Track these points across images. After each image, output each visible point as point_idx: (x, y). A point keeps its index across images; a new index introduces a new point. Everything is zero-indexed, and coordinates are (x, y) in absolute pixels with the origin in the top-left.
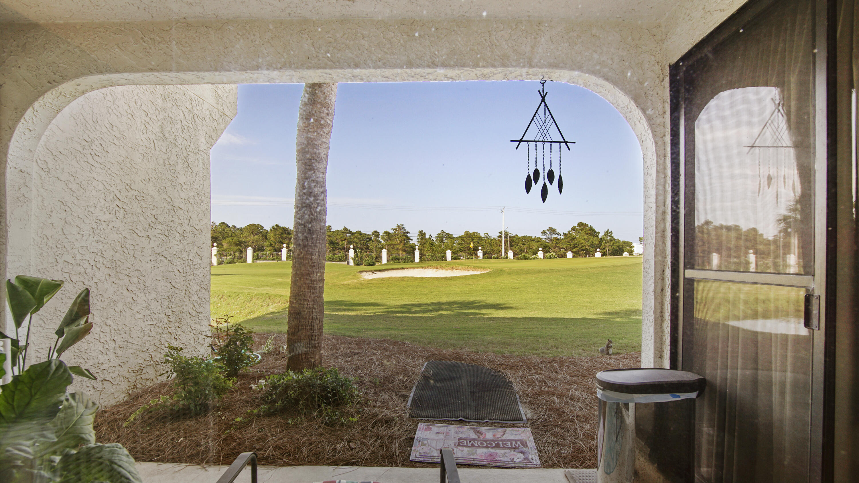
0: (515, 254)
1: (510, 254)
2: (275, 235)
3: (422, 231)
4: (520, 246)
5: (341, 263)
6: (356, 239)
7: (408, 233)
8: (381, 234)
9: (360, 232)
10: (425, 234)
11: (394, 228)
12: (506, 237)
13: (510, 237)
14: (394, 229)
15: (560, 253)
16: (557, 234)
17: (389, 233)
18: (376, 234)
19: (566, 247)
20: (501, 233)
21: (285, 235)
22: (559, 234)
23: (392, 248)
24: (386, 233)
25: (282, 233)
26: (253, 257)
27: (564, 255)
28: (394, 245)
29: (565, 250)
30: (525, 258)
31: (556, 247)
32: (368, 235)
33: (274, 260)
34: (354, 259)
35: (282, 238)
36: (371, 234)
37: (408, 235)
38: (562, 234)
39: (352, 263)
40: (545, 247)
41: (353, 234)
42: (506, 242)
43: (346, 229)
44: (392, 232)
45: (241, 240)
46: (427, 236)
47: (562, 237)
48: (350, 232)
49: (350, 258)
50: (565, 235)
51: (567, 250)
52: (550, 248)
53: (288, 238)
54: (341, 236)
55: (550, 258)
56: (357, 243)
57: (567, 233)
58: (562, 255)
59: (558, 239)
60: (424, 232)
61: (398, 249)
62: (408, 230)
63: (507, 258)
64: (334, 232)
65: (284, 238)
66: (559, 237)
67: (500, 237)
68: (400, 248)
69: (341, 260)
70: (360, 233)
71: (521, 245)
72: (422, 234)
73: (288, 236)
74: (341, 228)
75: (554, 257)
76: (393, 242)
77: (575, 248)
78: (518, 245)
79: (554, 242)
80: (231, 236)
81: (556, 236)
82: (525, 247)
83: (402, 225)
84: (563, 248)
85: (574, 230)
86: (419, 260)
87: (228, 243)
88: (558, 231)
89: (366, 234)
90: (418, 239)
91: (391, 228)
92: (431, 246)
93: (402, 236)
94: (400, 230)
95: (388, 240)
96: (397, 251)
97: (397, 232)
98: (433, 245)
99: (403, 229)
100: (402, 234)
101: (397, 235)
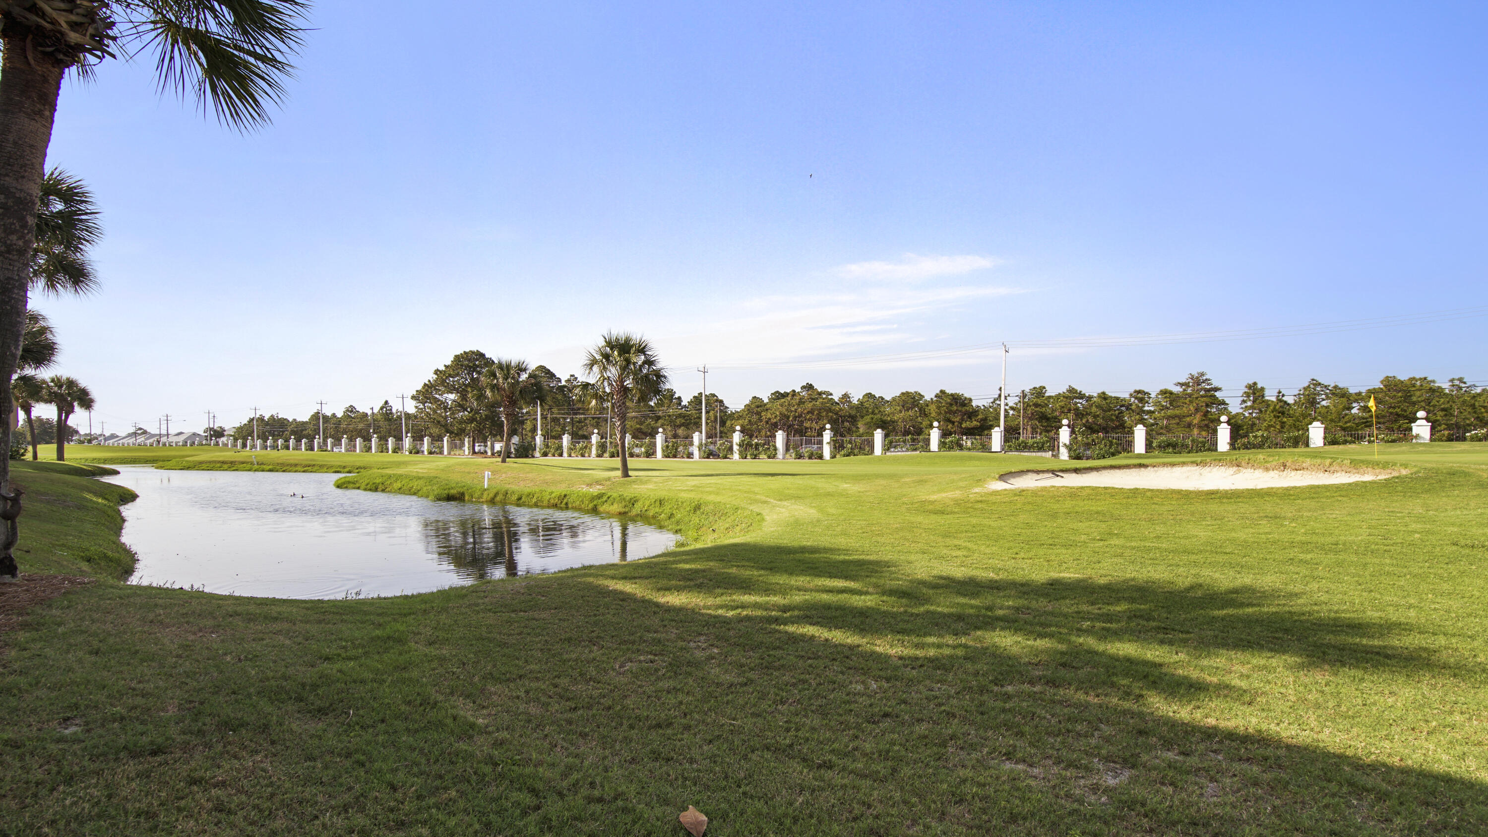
2: (939, 408)
3: (1255, 384)
5: (1039, 454)
6: (1094, 409)
7: (1217, 389)
8: (1153, 395)
9: (1104, 393)
10: (1262, 389)
11: (1183, 380)
14: (1182, 385)
17: (1171, 393)
18: (1141, 396)
21: (955, 408)
23: (1178, 424)
24: (1164, 392)
25: (951, 405)
26: (884, 446)
28: (1180, 417)
32: (1124, 400)
33: (915, 450)
34: (1069, 448)
35: (950, 412)
36: (1127, 396)
37: (1217, 394)
39: (1064, 454)
41: (1089, 398)
43: (1072, 390)
44: (1177, 389)
45: (885, 418)
46: (1270, 396)
48: (1081, 396)
49: (1061, 444)
53: (960, 411)
54: (1062, 404)
56: (1096, 416)
60: (1259, 386)
61: (1189, 425)
62: (1215, 383)
64: (1050, 397)
65: (955, 413)
68: (1196, 422)
69: (1041, 448)
70: (1103, 396)
72: (1255, 392)
73: (960, 408)
74: (1062, 389)
76: (1177, 412)
80: (873, 413)
83: (1202, 374)
86: (1228, 447)
87: (865, 424)
89: (1117, 398)
90: (1244, 401)
91: (1176, 381)
92: (1278, 417)
93: (1202, 396)
94: (1198, 385)
95: (1168, 408)
96: (1187, 430)
97: (1189, 391)
98: (1283, 413)
99: (1203, 382)
100: (1202, 393)
101: (1190, 395)
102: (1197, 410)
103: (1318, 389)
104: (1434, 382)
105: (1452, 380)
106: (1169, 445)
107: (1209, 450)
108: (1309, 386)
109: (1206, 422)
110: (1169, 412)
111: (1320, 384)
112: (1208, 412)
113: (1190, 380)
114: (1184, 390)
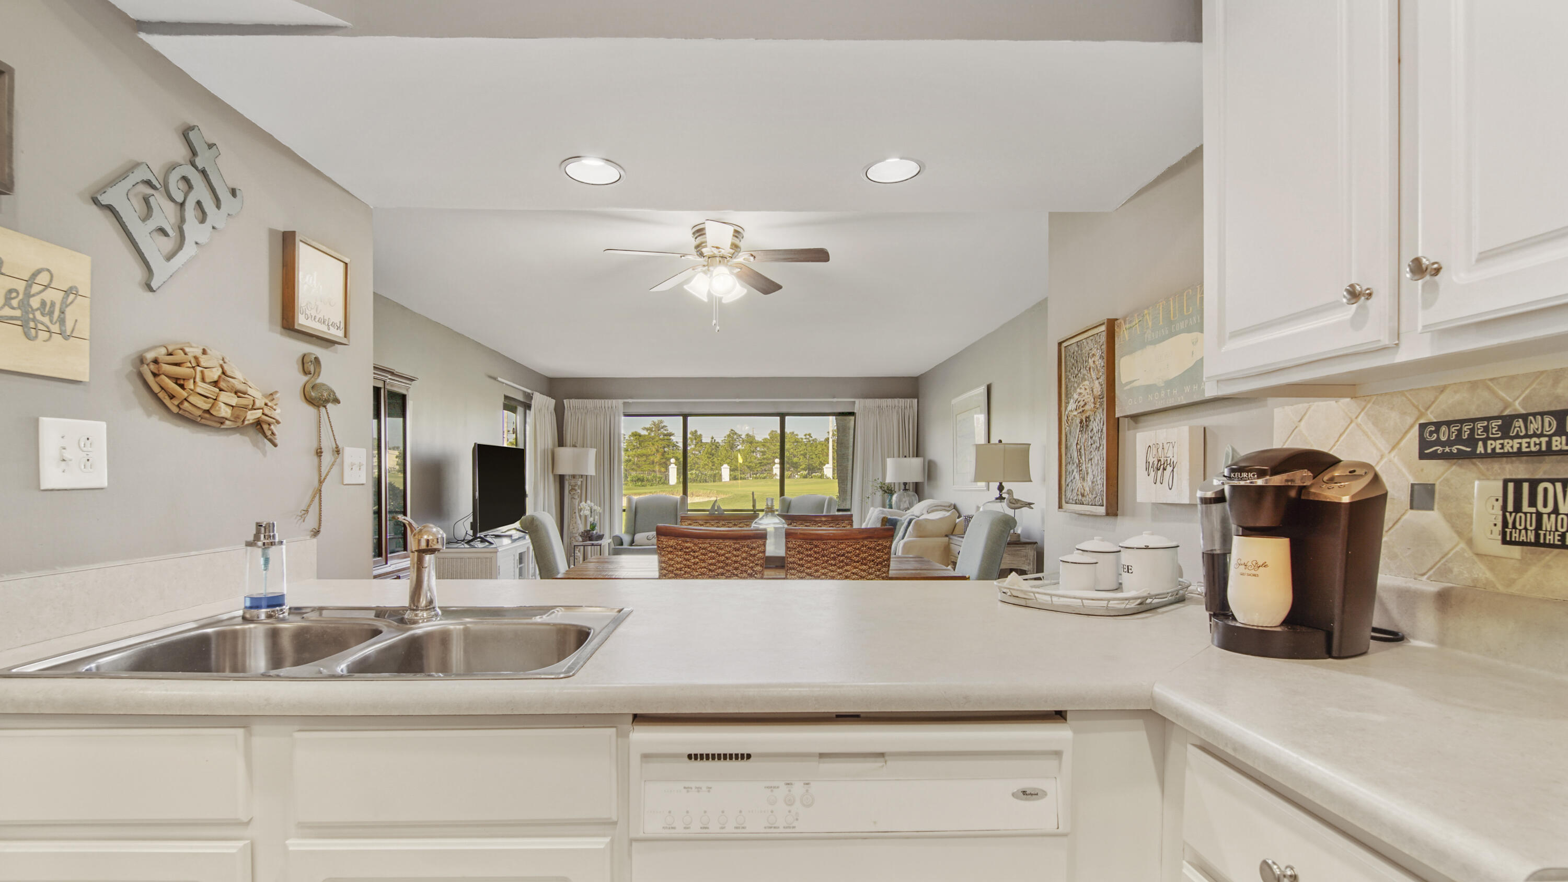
3: (696, 431)
7: (671, 435)
10: (701, 436)
11: (649, 426)
14: (647, 429)
17: (640, 436)
23: (645, 461)
24: (634, 435)
28: (647, 456)
44: (645, 433)
46: (706, 440)
60: (699, 433)
61: (653, 462)
62: (670, 430)
68: (656, 460)
72: (696, 437)
76: (644, 451)
91: (642, 427)
92: (710, 458)
93: (661, 440)
94: (659, 430)
95: (638, 448)
96: (652, 466)
97: (653, 434)
98: (713, 455)
99: (662, 428)
100: (662, 437)
101: (653, 438)
102: (657, 451)
103: (735, 437)
104: (797, 435)
105: (805, 435)
106: (639, 480)
107: (664, 483)
108: (730, 435)
109: (664, 460)
110: (639, 451)
111: (736, 434)
112: (665, 452)
113: (653, 426)
114: (649, 434)
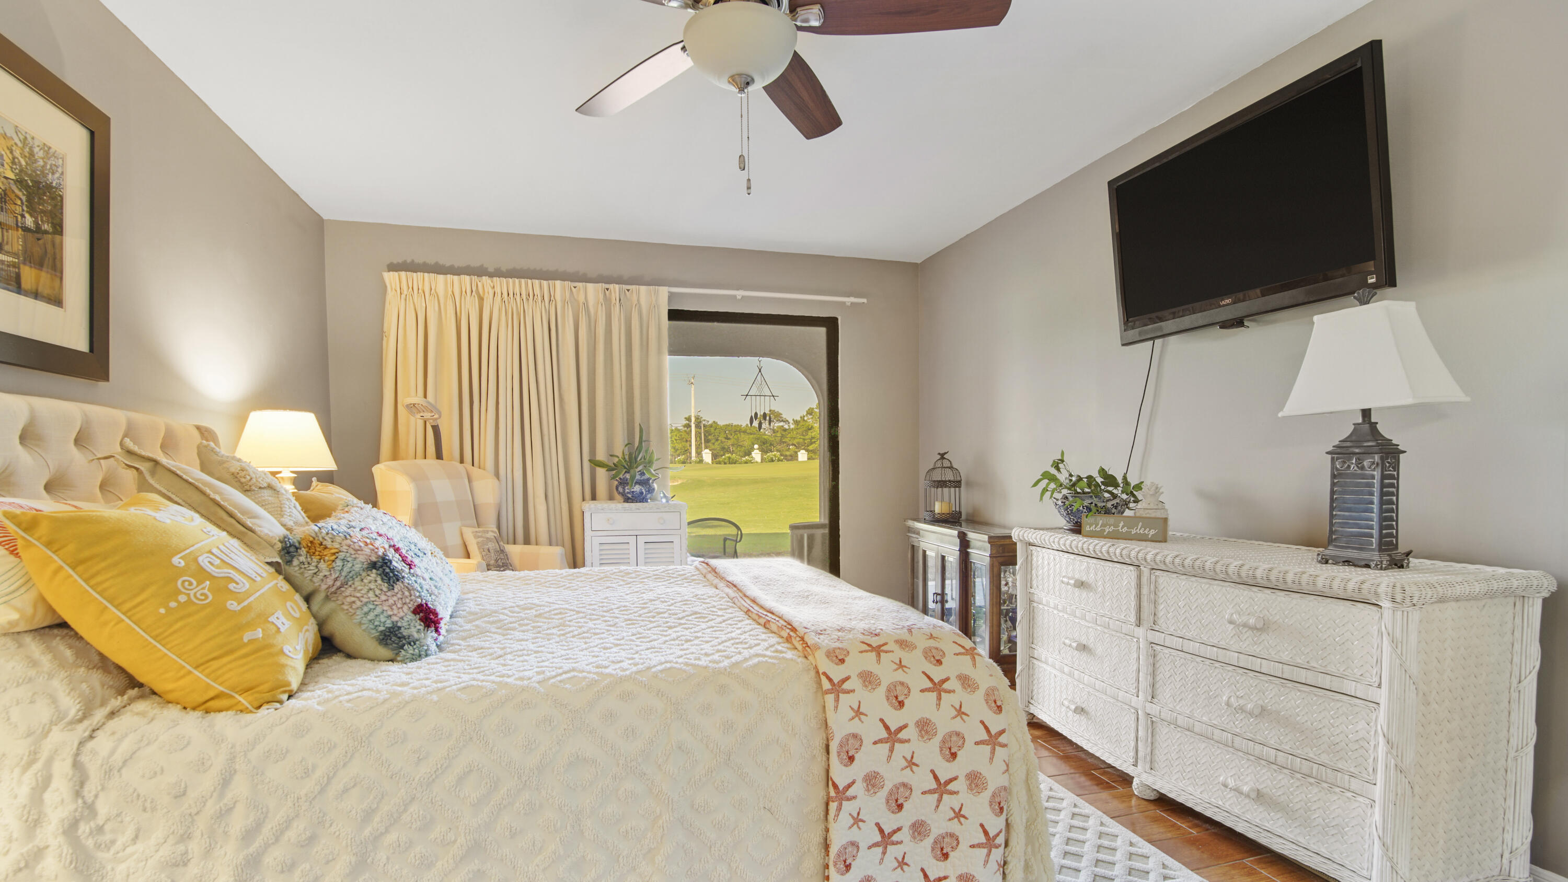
0: (715, 456)
1: (707, 456)
4: (722, 442)
12: (698, 426)
13: (705, 426)
15: (788, 453)
16: (782, 421)
19: (798, 443)
20: (689, 419)
22: (786, 421)
27: (794, 457)
29: (797, 448)
30: (732, 462)
31: (781, 442)
38: (791, 421)
40: (764, 443)
42: (698, 435)
47: (792, 426)
50: (796, 422)
51: (798, 447)
52: (771, 445)
55: (772, 461)
57: (799, 419)
58: (791, 456)
59: (785, 430)
63: (701, 461)
66: (786, 427)
67: (688, 426)
71: (724, 440)
75: (779, 460)
77: (811, 443)
78: (717, 440)
79: (779, 435)
81: (782, 424)
82: (730, 442)
84: (793, 445)
85: (811, 414)
88: (784, 416)
